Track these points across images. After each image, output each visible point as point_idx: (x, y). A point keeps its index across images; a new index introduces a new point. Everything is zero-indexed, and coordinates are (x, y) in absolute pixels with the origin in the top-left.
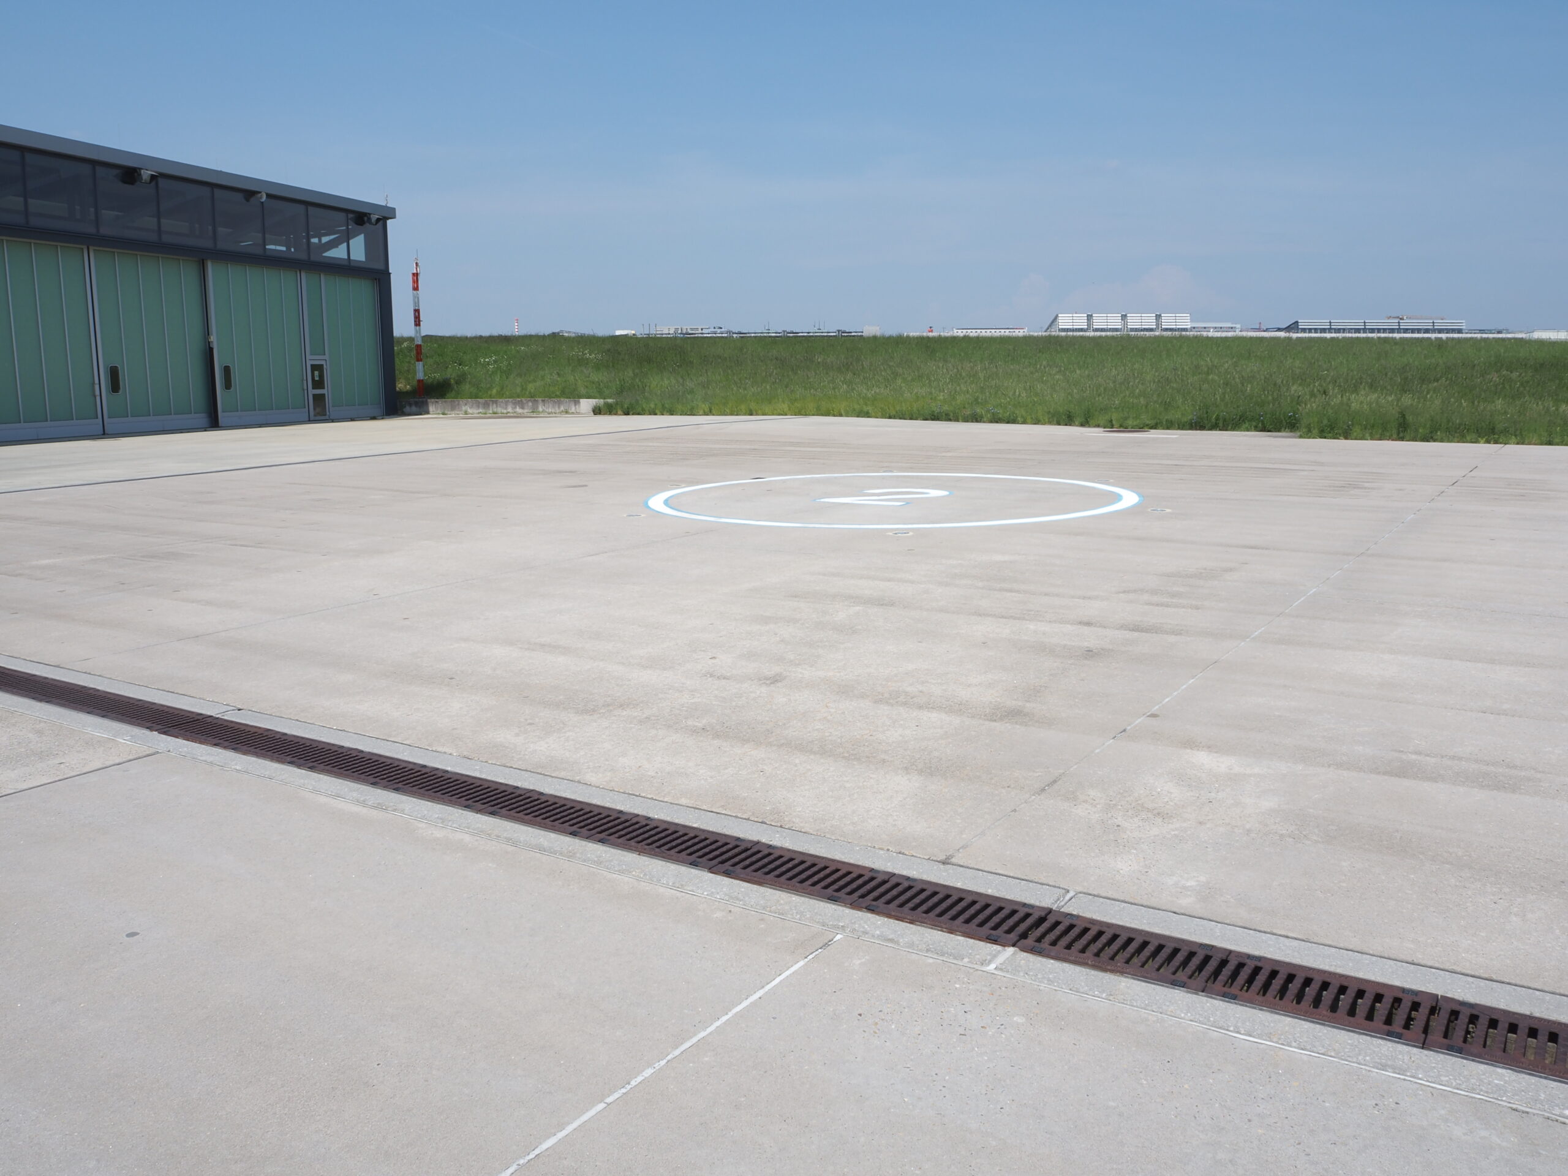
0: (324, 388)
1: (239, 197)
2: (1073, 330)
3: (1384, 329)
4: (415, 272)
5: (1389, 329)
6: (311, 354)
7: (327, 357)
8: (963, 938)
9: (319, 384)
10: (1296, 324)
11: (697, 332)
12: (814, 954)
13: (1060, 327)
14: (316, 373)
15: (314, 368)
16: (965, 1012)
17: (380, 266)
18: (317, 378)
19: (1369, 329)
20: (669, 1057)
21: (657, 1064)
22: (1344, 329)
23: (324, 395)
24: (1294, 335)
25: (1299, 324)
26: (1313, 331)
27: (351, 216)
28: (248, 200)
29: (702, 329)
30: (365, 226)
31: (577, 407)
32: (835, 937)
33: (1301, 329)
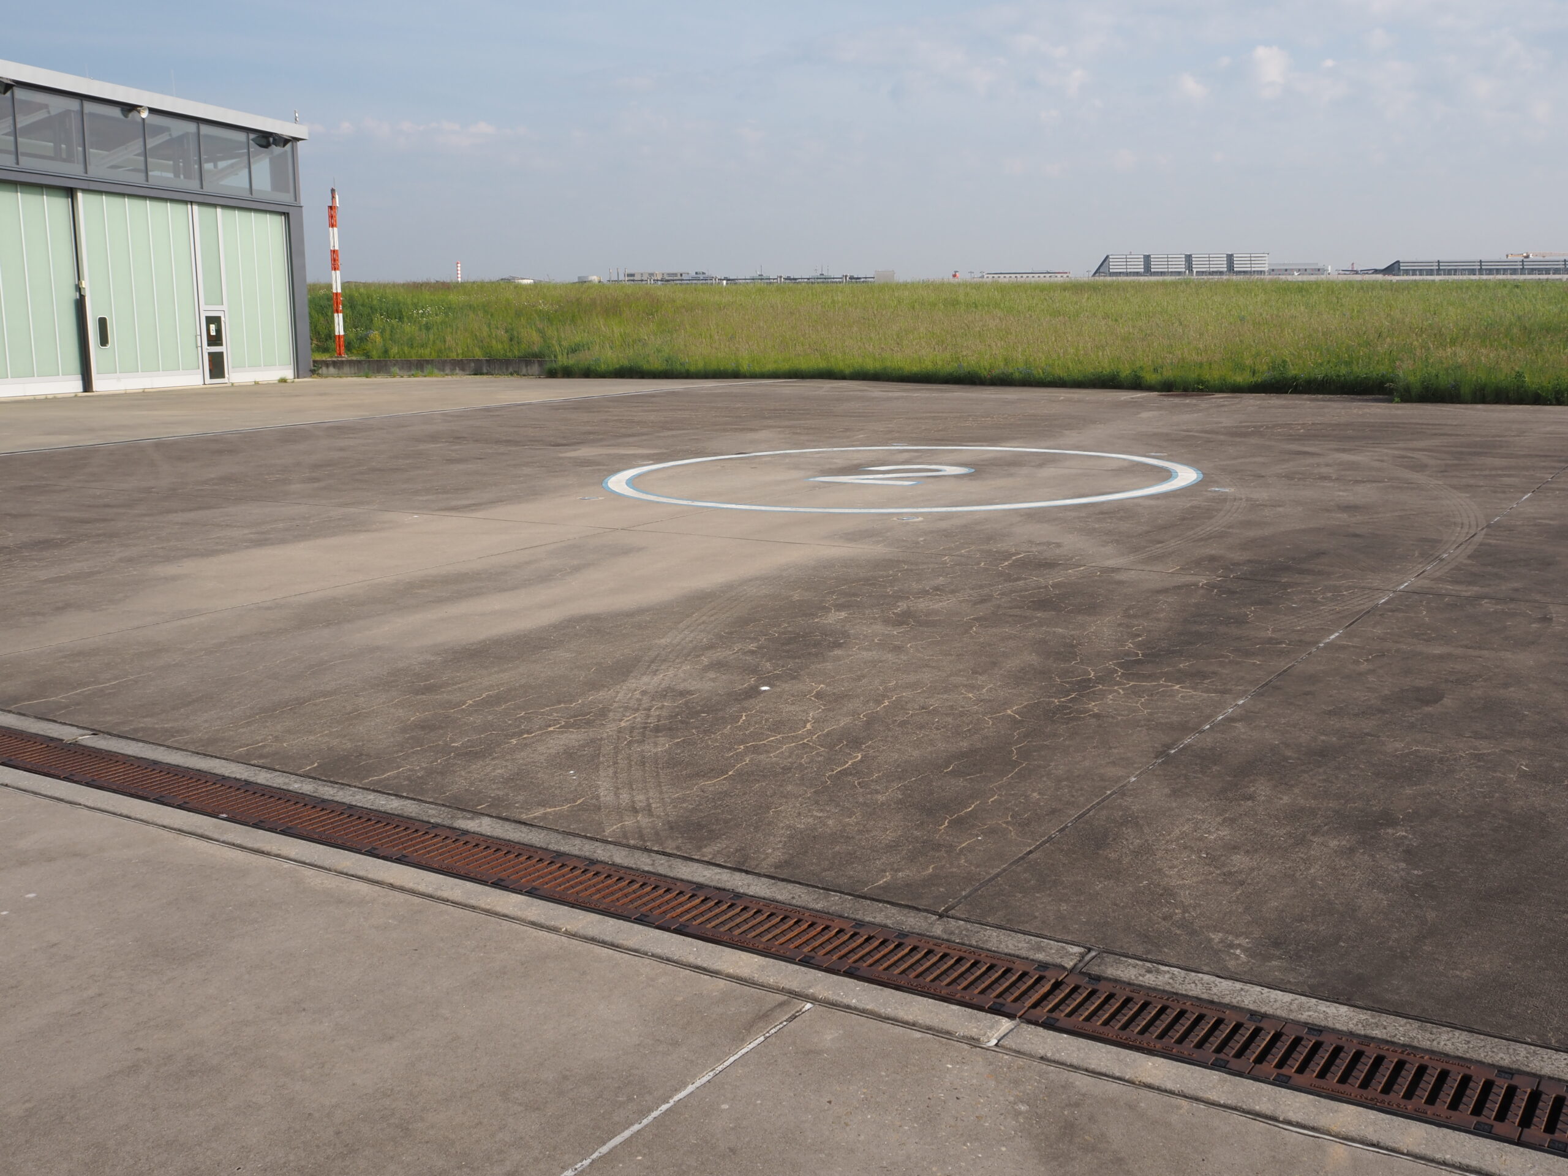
0: (221, 344)
1: (116, 112)
2: (1127, 274)
3: (1504, 269)
4: (331, 205)
5: (1511, 269)
6: (206, 304)
7: (225, 307)
8: (958, 1007)
9: (215, 340)
10: (1397, 264)
11: (675, 278)
12: (778, 1027)
13: (1111, 270)
14: (213, 327)
15: (210, 320)
16: (957, 1098)
17: (286, 197)
18: (213, 333)
19: (1486, 269)
20: (594, 1156)
21: (580, 1164)
22: (1455, 270)
23: (222, 353)
24: (1395, 278)
25: (1401, 264)
26: (1418, 272)
27: (252, 136)
28: (126, 116)
29: (681, 275)
30: (270, 148)
31: (529, 367)
32: (803, 1007)
33: (1403, 270)
